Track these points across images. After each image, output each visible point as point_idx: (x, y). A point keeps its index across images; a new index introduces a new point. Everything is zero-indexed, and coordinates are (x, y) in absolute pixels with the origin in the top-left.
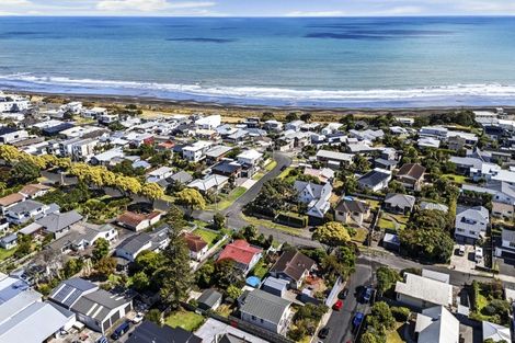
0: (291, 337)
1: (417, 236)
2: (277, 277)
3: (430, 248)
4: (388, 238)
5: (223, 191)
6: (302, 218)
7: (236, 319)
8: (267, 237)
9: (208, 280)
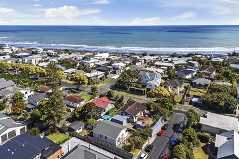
0: (125, 149)
1: (213, 97)
2: (122, 115)
3: (222, 104)
4: (195, 100)
5: (101, 79)
6: (143, 89)
7: (90, 138)
8: (120, 97)
9: (78, 116)
